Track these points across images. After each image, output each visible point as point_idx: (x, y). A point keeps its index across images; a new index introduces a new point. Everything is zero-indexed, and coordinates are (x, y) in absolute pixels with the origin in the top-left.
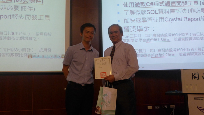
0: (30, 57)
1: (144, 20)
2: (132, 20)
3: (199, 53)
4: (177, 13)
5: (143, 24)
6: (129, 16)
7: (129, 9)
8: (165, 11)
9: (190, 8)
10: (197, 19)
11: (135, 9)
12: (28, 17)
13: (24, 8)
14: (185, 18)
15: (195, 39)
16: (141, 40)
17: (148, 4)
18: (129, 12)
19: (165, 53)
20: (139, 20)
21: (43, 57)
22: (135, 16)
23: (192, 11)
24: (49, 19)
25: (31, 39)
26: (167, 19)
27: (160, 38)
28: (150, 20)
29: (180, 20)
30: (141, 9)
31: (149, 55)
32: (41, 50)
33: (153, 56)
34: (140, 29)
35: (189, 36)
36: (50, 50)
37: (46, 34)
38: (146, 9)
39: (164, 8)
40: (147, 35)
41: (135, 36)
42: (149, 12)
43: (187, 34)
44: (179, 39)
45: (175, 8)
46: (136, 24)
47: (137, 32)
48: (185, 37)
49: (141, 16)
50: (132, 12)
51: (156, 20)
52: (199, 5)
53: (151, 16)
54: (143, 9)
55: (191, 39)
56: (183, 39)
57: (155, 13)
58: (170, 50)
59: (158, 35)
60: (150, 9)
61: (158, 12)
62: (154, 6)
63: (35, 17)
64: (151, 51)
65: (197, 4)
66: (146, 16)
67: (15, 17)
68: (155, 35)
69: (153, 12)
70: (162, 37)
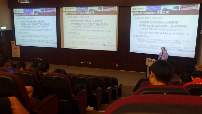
0: (104, 45)
1: (147, 33)
2: (142, 32)
3: (169, 49)
4: (162, 30)
5: (147, 35)
6: (141, 31)
7: (142, 28)
8: (157, 29)
9: (169, 28)
10: (171, 34)
11: (144, 27)
12: (103, 31)
13: (102, 27)
14: (165, 33)
15: (168, 42)
16: (145, 41)
17: (150, 26)
18: (141, 29)
19: (154, 47)
20: (145, 33)
21: (108, 45)
22: (144, 31)
23: (169, 30)
24: (110, 31)
25: (104, 39)
26: (157, 33)
27: (153, 41)
28: (150, 33)
29: (163, 33)
30: (146, 27)
31: (147, 48)
32: (108, 43)
33: (149, 48)
34: (145, 36)
35: (166, 41)
36: (111, 43)
37: (109, 37)
38: (148, 27)
39: (156, 28)
40: (148, 39)
41: (143, 39)
42: (150, 29)
43: (165, 40)
44: (161, 42)
45: (161, 28)
46: (143, 34)
47: (144, 38)
48: (164, 41)
49: (146, 31)
50: (142, 29)
51: (152, 33)
52: (173, 27)
53: (150, 31)
54: (147, 28)
55: (166, 42)
56: (163, 42)
57: (152, 30)
58: (157, 46)
59: (153, 39)
60: (150, 28)
61: (153, 29)
62: (152, 27)
63: (106, 31)
64: (149, 46)
65: (172, 26)
66: (149, 31)
67: (99, 31)
68: (151, 40)
69: (151, 29)
70: (154, 41)
